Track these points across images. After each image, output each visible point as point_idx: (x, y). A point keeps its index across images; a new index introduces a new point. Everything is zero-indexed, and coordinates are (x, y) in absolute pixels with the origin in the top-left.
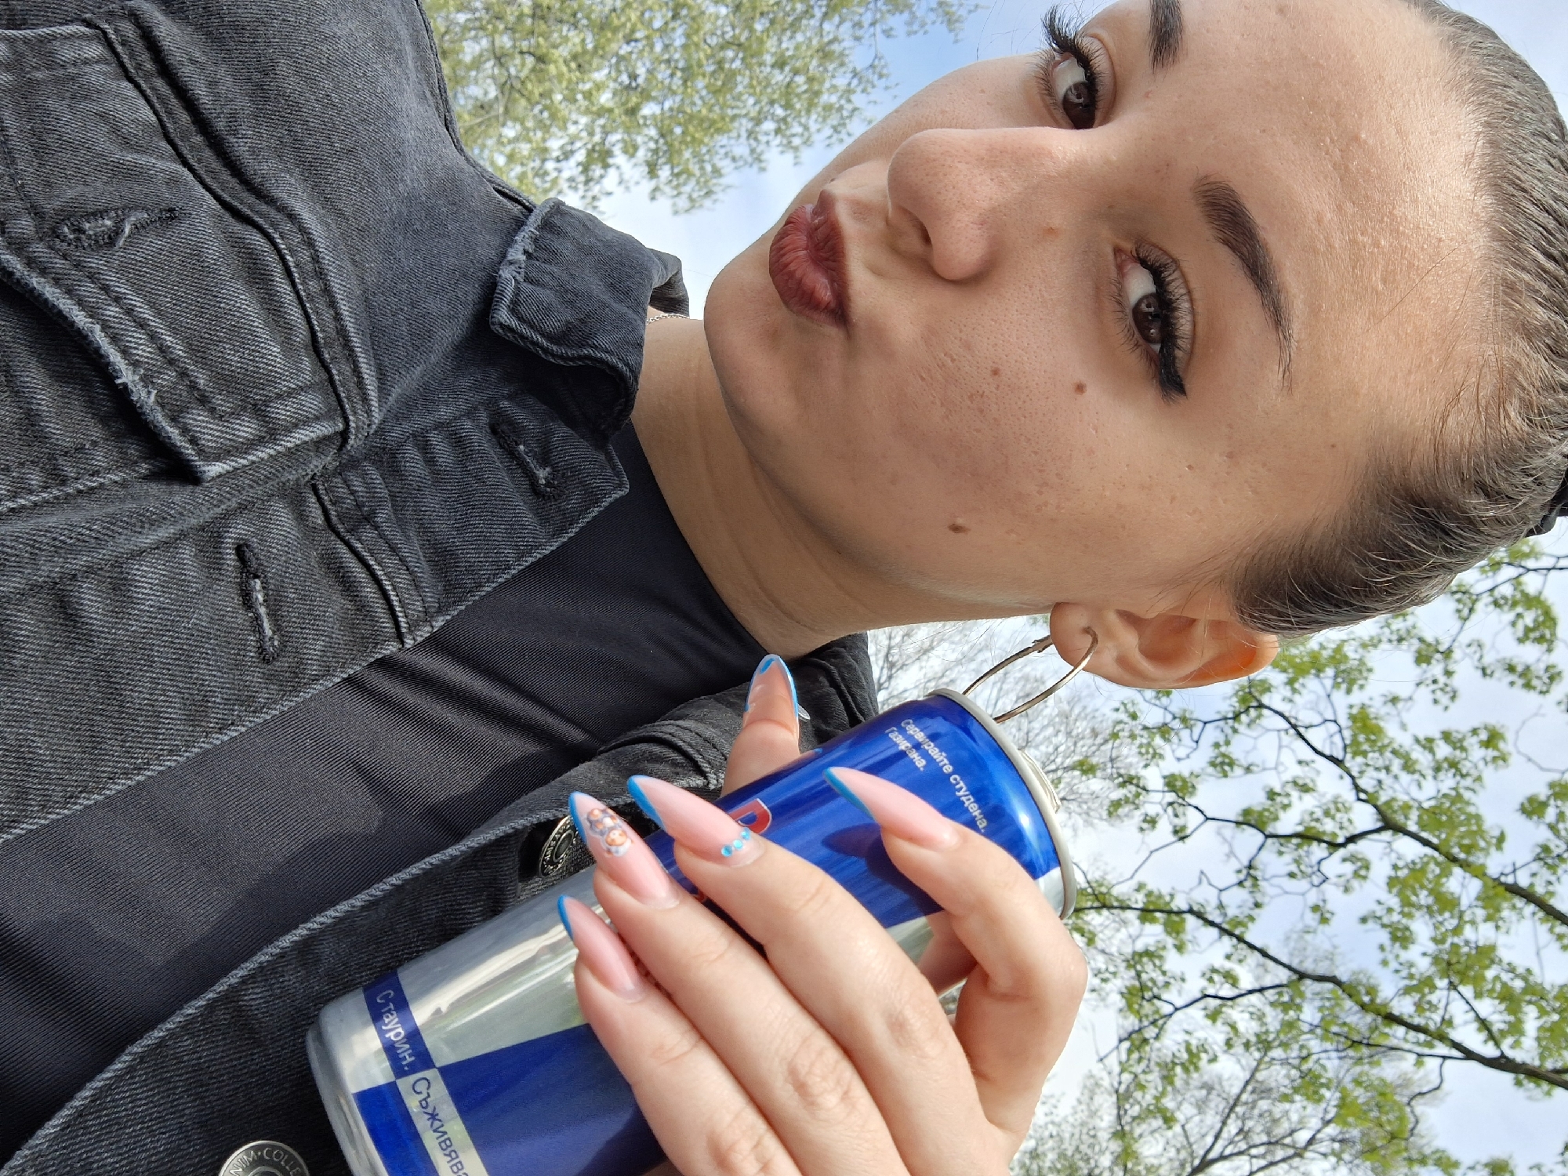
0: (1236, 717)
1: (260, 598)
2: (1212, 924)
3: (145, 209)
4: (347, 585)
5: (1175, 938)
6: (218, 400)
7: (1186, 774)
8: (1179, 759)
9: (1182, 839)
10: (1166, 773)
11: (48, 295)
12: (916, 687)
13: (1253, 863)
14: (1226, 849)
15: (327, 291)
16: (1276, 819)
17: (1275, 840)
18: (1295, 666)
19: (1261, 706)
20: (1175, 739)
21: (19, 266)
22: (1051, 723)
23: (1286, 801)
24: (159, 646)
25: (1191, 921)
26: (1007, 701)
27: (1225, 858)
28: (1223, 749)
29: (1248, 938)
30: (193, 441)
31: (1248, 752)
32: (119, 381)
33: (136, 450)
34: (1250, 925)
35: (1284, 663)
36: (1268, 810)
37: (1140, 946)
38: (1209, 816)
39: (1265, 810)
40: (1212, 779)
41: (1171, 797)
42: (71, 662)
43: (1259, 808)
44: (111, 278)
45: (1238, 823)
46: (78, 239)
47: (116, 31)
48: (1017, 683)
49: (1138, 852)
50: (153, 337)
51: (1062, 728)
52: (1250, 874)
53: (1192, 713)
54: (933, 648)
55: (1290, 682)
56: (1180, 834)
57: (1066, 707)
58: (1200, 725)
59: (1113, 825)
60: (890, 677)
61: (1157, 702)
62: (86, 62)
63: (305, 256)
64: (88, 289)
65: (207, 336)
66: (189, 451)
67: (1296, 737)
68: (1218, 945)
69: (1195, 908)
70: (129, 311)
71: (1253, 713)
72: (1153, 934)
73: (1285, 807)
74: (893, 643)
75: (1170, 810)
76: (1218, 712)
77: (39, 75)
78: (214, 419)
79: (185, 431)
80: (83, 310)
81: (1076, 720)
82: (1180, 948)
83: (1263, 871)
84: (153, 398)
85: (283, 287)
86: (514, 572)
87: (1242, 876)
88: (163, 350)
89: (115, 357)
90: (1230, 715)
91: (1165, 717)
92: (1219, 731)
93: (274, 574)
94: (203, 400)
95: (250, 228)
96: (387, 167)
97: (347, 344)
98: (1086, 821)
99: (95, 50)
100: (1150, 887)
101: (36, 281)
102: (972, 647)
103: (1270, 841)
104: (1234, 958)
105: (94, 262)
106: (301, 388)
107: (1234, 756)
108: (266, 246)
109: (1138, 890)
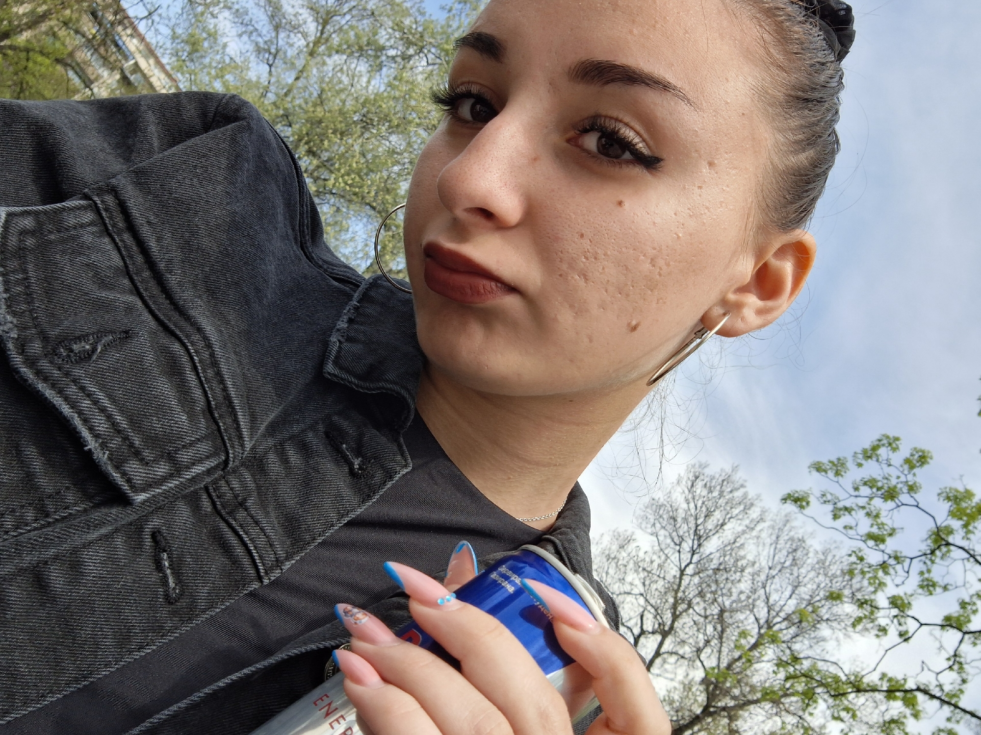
0: (933, 552)
1: (167, 564)
2: (933, 697)
3: (111, 332)
4: (226, 548)
5: (912, 709)
6: (146, 453)
7: (902, 594)
8: (897, 586)
9: (906, 640)
10: (890, 595)
11: (47, 395)
12: (718, 551)
13: (957, 653)
14: (937, 645)
15: (219, 374)
16: (969, 621)
17: (970, 635)
18: (967, 515)
19: (948, 544)
20: (891, 571)
21: (31, 376)
22: (813, 569)
23: (974, 608)
24: (99, 600)
25: (920, 696)
26: (781, 556)
27: (938, 651)
28: (926, 575)
29: (961, 705)
30: (129, 481)
31: (944, 576)
32: (86, 448)
33: (93, 489)
34: (961, 696)
35: (958, 513)
36: (963, 616)
37: (887, 718)
38: (923, 622)
39: (960, 616)
40: (922, 597)
41: (895, 611)
42: (42, 614)
43: (956, 615)
44: (86, 382)
45: (942, 626)
46: (69, 356)
47: (102, 202)
48: (786, 543)
49: (877, 652)
50: (109, 417)
51: (821, 571)
52: (956, 661)
53: (901, 552)
54: (726, 524)
55: (965, 526)
56: (905, 637)
57: (823, 558)
58: (908, 560)
59: (863, 636)
60: (699, 545)
61: (877, 548)
62: (82, 226)
63: (206, 355)
64: (72, 390)
65: (142, 413)
66: (126, 487)
67: (974, 563)
68: (940, 712)
69: (922, 687)
70: (96, 402)
71: (944, 549)
72: (896, 707)
73: (975, 612)
74: (699, 522)
75: (895, 621)
76: (920, 551)
77: (52, 237)
78: (142, 465)
79: (124, 474)
80: (68, 404)
81: (830, 565)
82: (916, 715)
83: (965, 658)
84: (106, 456)
85: (191, 376)
86: (336, 528)
87: (951, 663)
88: (114, 425)
89: (85, 434)
90: (929, 552)
91: (883, 557)
92: (922, 563)
93: (177, 548)
94: (137, 454)
95: (173, 338)
96: (258, 290)
97: (231, 405)
98: (845, 634)
99: (88, 217)
100: (890, 675)
101: (41, 386)
102: (751, 521)
103: (967, 636)
104: (953, 719)
105: (78, 372)
106: (199, 440)
107: (935, 579)
108: (182, 352)
109: (881, 679)
